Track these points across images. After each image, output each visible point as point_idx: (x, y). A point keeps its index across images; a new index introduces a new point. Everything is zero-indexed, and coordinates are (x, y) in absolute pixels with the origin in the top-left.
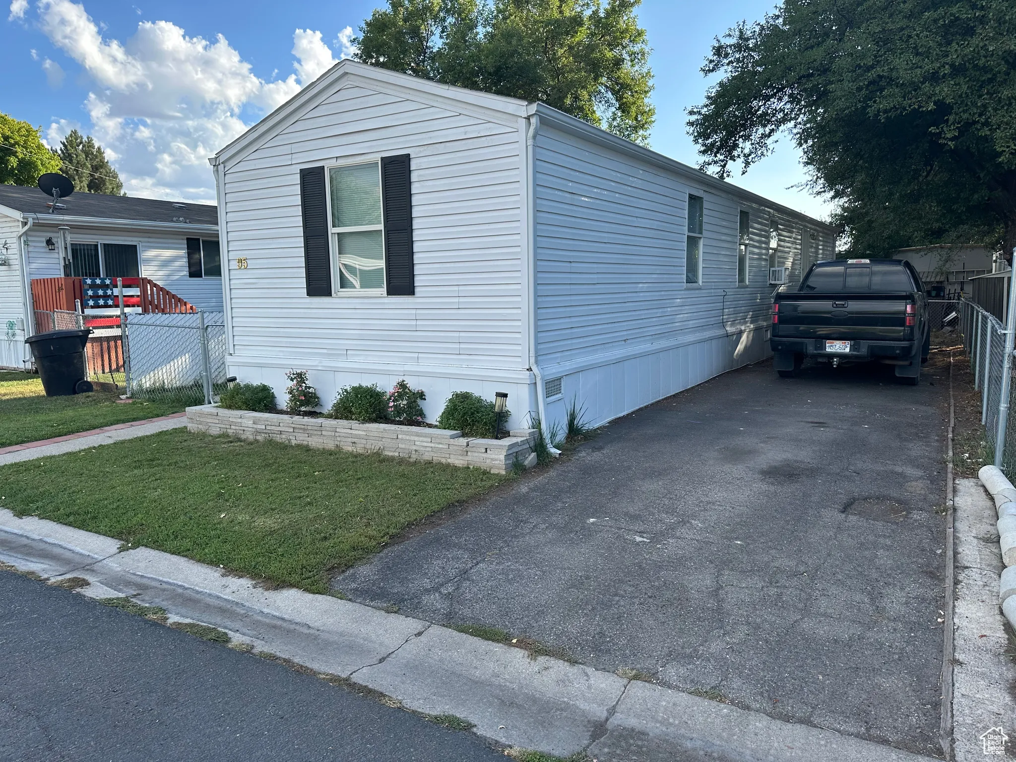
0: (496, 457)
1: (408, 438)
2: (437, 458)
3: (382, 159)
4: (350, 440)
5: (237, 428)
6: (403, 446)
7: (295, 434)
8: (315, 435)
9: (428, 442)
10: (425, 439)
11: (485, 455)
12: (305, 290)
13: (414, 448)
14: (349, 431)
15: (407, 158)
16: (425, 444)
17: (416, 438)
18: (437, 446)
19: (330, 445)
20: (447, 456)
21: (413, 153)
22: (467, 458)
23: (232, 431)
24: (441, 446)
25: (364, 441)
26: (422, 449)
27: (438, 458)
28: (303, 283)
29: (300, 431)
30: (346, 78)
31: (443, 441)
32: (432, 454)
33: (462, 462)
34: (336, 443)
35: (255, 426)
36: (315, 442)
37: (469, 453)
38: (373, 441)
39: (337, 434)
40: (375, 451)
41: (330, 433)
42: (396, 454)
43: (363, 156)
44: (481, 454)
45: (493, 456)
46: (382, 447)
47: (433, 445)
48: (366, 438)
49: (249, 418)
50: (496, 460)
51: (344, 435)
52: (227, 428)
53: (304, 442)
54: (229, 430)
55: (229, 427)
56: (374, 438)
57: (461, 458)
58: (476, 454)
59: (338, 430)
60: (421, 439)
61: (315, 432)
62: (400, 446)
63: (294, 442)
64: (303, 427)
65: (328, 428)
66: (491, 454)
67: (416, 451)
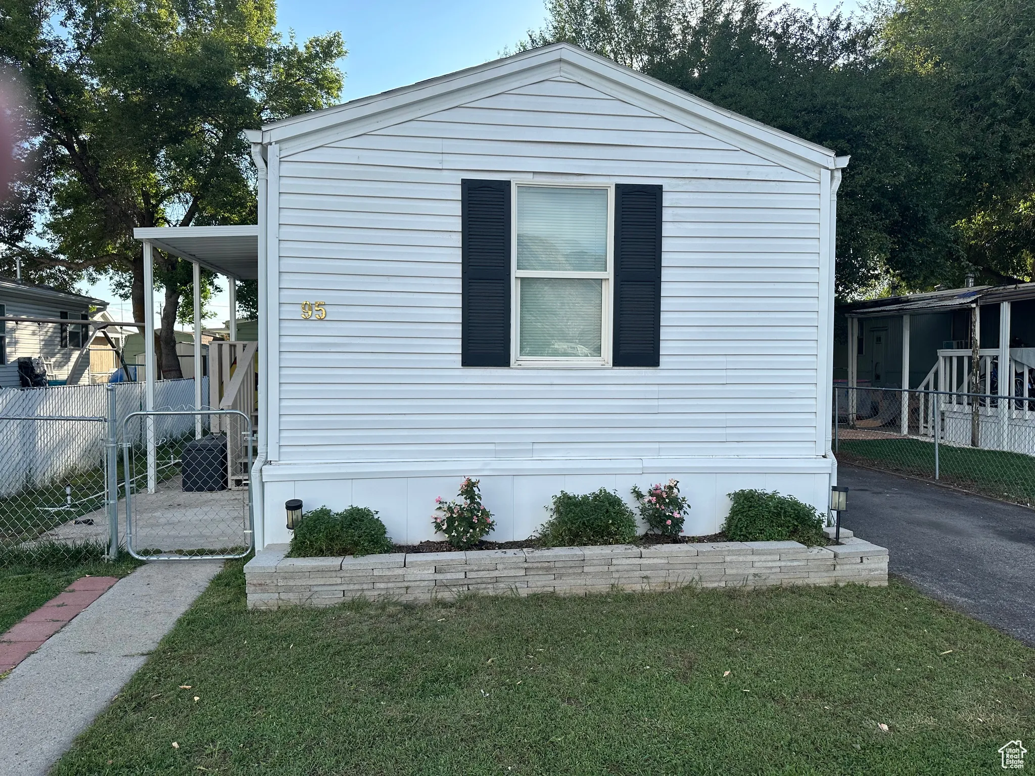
0: (876, 566)
1: (741, 559)
2: (787, 580)
3: (618, 186)
4: (637, 574)
5: (390, 585)
6: (734, 571)
7: (526, 579)
8: (569, 574)
9: (775, 561)
10: (769, 558)
11: (861, 566)
12: (460, 358)
13: (753, 571)
14: (637, 561)
15: (656, 192)
16: (770, 564)
17: (755, 558)
18: (789, 564)
19: (601, 586)
20: (806, 575)
21: (667, 185)
22: (835, 574)
23: (376, 593)
24: (795, 564)
25: (663, 573)
26: (764, 571)
27: (790, 580)
28: (457, 346)
29: (540, 573)
30: (557, 66)
31: (798, 556)
32: (781, 576)
33: (827, 580)
34: (613, 581)
35: (439, 577)
36: (567, 586)
37: (838, 567)
38: (679, 571)
39: (612, 568)
40: (685, 584)
41: (600, 569)
42: (723, 584)
43: (582, 177)
44: (854, 566)
45: (873, 566)
46: (697, 578)
47: (783, 564)
48: (667, 567)
49: (427, 564)
50: (876, 570)
51: (626, 567)
52: (363, 590)
53: (546, 589)
54: (367, 593)
55: (371, 586)
56: (681, 566)
57: (826, 574)
58: (848, 567)
59: (614, 562)
60: (763, 558)
61: (571, 571)
62: (728, 571)
63: (524, 593)
64: (546, 565)
65: (595, 562)
66: (868, 564)
67: (755, 575)
